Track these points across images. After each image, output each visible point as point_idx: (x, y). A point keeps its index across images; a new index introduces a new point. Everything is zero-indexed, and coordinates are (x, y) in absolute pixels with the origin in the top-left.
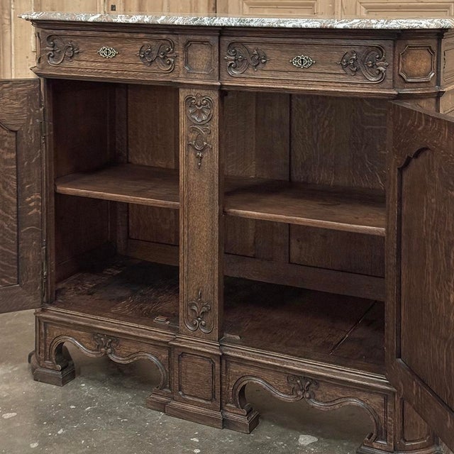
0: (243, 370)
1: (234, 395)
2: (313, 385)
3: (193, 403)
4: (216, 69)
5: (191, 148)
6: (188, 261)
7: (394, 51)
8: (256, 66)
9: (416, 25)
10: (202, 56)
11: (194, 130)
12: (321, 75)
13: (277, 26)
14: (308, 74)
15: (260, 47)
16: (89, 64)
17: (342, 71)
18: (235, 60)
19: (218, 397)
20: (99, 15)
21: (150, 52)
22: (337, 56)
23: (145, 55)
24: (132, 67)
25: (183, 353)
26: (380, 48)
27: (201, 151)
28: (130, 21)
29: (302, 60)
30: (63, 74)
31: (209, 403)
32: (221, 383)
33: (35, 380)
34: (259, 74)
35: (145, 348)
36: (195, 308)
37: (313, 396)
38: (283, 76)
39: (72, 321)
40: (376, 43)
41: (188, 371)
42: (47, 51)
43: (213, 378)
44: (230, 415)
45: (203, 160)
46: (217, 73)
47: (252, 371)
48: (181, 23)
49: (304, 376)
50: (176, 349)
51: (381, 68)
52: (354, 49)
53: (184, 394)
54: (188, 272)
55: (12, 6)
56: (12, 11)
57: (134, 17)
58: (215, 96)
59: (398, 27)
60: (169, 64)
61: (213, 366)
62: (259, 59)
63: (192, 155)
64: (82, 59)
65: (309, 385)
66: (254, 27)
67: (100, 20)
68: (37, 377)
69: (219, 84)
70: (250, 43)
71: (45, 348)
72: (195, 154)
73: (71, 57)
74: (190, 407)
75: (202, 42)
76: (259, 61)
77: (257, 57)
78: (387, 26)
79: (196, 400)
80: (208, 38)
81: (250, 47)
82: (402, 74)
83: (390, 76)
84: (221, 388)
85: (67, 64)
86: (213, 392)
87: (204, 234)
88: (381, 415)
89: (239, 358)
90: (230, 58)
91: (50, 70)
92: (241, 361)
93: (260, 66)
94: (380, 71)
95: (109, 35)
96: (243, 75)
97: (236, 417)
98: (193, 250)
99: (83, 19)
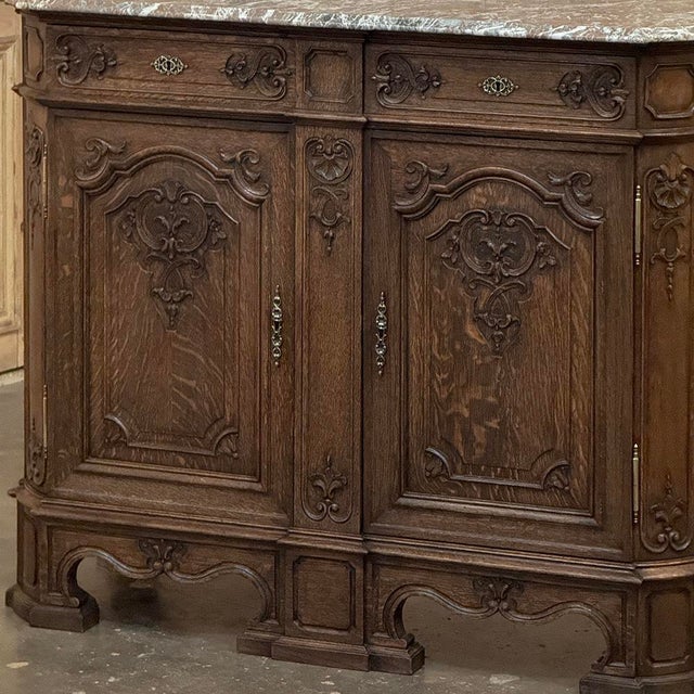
0: (402, 576)
1: (386, 618)
2: (514, 590)
3: (317, 637)
4: (359, 95)
5: (314, 224)
6: (309, 407)
7: (638, 72)
8: (424, 92)
9: (670, 36)
10: (333, 75)
11: (321, 193)
12: (527, 107)
13: (459, 32)
14: (506, 106)
15: (430, 62)
16: (133, 84)
17: (559, 102)
18: (389, 82)
19: (360, 622)
20: (156, 6)
21: (244, 66)
22: (552, 84)
23: (234, 72)
24: (212, 91)
25: (302, 557)
26: (616, 69)
27: (332, 227)
28: (215, 17)
29: (498, 84)
30: (88, 101)
31: (345, 633)
32: (365, 601)
33: (32, 626)
34: (430, 105)
35: (234, 555)
36: (320, 483)
37: (514, 607)
38: (468, 108)
39: (102, 520)
40: (610, 61)
41: (309, 586)
42: (56, 62)
43: (352, 592)
44: (380, 650)
45: (335, 242)
46: (360, 102)
47: (416, 577)
48: (303, 23)
49: (501, 576)
50: (289, 552)
51: (618, 99)
52: (575, 69)
53: (302, 625)
54: (308, 426)
57: (219, 9)
58: (355, 138)
59: (641, 40)
60: (278, 86)
61: (352, 575)
62: (429, 82)
63: (316, 235)
64: (123, 75)
65: (507, 590)
66: (422, 33)
67: (160, 14)
69: (363, 119)
70: (415, 56)
71: (50, 572)
72: (322, 233)
73: (101, 73)
74: (312, 644)
75: (335, 53)
76: (429, 83)
77: (425, 78)
78: (626, 38)
79: (323, 631)
80: (346, 45)
81: (414, 61)
82: (649, 107)
83: (630, 111)
84: (365, 610)
85: (93, 84)
86: (352, 615)
87: (335, 361)
88: (618, 624)
89: (396, 557)
90: (382, 78)
91: (63, 94)
92: (399, 562)
93: (431, 91)
94: (617, 103)
95: (172, 36)
96: (403, 106)
97: (390, 652)
98: (316, 389)
99: (130, 12)
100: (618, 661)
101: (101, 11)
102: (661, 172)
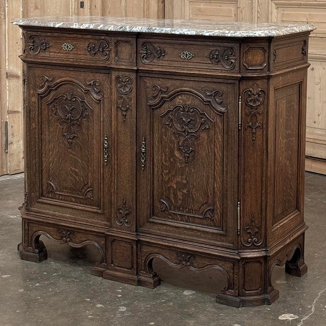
0: (150, 249)
1: (145, 266)
2: (192, 258)
3: (120, 271)
4: (135, 59)
5: (119, 110)
6: (117, 182)
7: (240, 50)
8: (159, 58)
9: (252, 34)
10: (126, 51)
11: (121, 98)
12: (197, 64)
13: (170, 33)
14: (190, 63)
15: (161, 46)
16: (55, 54)
17: (210, 62)
18: (146, 54)
19: (135, 266)
20: (62, 23)
21: (94, 47)
22: (207, 54)
23: (91, 49)
24: (83, 57)
25: (114, 240)
26: (232, 48)
27: (125, 111)
28: (81, 28)
29: (186, 54)
30: (39, 61)
31: (130, 270)
32: (137, 258)
33: (22, 259)
34: (161, 62)
35: (91, 237)
36: (121, 211)
37: (192, 265)
38: (176, 64)
39: (45, 221)
40: (230, 45)
41: (117, 251)
42: (29, 46)
43: (132, 255)
44: (142, 278)
45: (126, 117)
46: (135, 61)
47: (156, 250)
48: (112, 30)
49: (187, 252)
50: (110, 237)
51: (233, 61)
52: (216, 48)
53: (115, 266)
54: (117, 188)
55: (6, 5)
56: (6, 8)
57: (84, 25)
58: (133, 76)
59: (240, 36)
60: (106, 55)
61: (132, 247)
62: (161, 53)
63: (120, 114)
64: (52, 51)
65: (189, 258)
66: (156, 33)
67: (62, 26)
68: (23, 257)
69: (136, 68)
70: (155, 43)
71: (28, 239)
72: (122, 113)
73: (44, 50)
74: (118, 274)
75: (126, 42)
76: (161, 54)
77: (159, 52)
78: (234, 35)
79: (122, 269)
80: (130, 39)
81: (156, 45)
82: (245, 64)
83: (237, 65)
84: (137, 261)
85: (42, 54)
86: (132, 263)
87: (127, 164)
88: (231, 274)
89: (148, 242)
90: (143, 52)
91: (30, 58)
92: (149, 244)
93: (161, 57)
94: (232, 63)
95: (68, 36)
96: (151, 63)
97: (146, 279)
98: (120, 174)
99: (52, 26)
100: (232, 289)
101: (42, 26)
102: (250, 91)
